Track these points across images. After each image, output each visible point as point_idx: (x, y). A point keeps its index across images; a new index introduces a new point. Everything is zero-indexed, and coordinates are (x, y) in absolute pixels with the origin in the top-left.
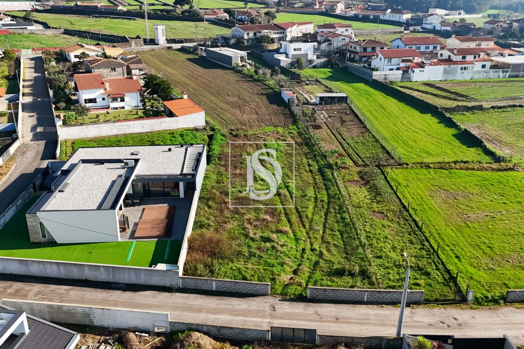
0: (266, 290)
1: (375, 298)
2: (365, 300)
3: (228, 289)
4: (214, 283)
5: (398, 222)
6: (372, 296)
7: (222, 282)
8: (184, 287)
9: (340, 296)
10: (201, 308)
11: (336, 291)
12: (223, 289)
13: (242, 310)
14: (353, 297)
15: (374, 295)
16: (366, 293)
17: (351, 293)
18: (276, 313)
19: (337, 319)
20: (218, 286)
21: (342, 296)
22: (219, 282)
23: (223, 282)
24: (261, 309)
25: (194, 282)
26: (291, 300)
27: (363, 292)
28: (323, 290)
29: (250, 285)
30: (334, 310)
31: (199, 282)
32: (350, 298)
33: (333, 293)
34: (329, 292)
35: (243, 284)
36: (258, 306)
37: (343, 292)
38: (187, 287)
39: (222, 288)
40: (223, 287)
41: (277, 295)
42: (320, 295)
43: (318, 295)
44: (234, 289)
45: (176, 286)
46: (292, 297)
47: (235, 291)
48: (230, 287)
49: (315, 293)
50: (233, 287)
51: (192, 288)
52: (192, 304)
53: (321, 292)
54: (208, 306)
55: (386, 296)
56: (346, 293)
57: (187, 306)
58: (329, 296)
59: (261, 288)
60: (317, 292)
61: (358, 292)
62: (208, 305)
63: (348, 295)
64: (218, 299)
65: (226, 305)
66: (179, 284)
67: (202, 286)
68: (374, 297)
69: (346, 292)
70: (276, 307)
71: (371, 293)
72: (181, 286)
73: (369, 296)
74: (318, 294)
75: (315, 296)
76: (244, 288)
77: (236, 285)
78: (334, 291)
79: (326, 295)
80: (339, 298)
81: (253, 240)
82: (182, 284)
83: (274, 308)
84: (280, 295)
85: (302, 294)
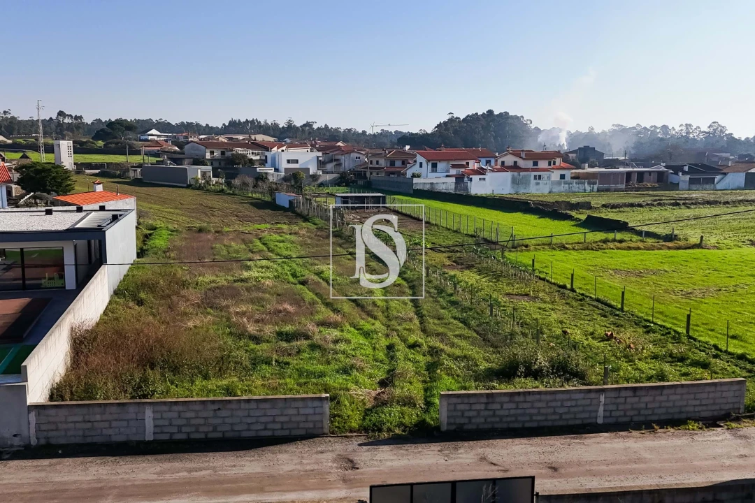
0: (317, 418)
1: (625, 411)
2: (600, 421)
3: (197, 431)
4: (149, 413)
5: (567, 303)
6: (618, 404)
7: (175, 408)
8: (43, 442)
9: (531, 415)
10: (101, 488)
11: (521, 398)
12: (180, 432)
13: (248, 478)
14: (568, 413)
15: (622, 400)
16: (602, 398)
17: (562, 401)
18: (362, 474)
19: (555, 469)
20: (161, 422)
21: (539, 414)
22: (165, 408)
23: (180, 408)
24: (308, 468)
25: (80, 419)
26: (396, 440)
27: (593, 395)
28: (484, 400)
29: (267, 405)
30: (530, 449)
31: (98, 417)
32: (561, 419)
33: (513, 406)
34: (502, 404)
35: (243, 405)
36: (301, 463)
37: (540, 401)
38: (53, 441)
39: (175, 430)
40: (180, 427)
41: (351, 431)
42: (478, 415)
43: (470, 418)
44: (215, 430)
45: (16, 441)
46: (397, 431)
47: (219, 435)
48: (202, 421)
49: (463, 412)
50: (212, 421)
51: (73, 440)
52: (65, 483)
53: (478, 407)
54: (128, 480)
55: (654, 401)
56: (547, 402)
57: (44, 489)
58: (501, 417)
59: (302, 411)
60: (467, 407)
61: (581, 396)
62: (126, 477)
63: (554, 407)
64: (160, 461)
65: (189, 471)
66: (25, 433)
67: (110, 432)
68: (621, 407)
69: (548, 397)
70: (356, 458)
71: (613, 394)
72: (34, 442)
73: (611, 407)
74: (471, 414)
75: (462, 421)
76: (249, 420)
77: (223, 413)
78: (517, 399)
79: (494, 415)
80: (531, 421)
81: (256, 339)
82: (38, 430)
83: (352, 461)
84: (358, 431)
85: (424, 421)
